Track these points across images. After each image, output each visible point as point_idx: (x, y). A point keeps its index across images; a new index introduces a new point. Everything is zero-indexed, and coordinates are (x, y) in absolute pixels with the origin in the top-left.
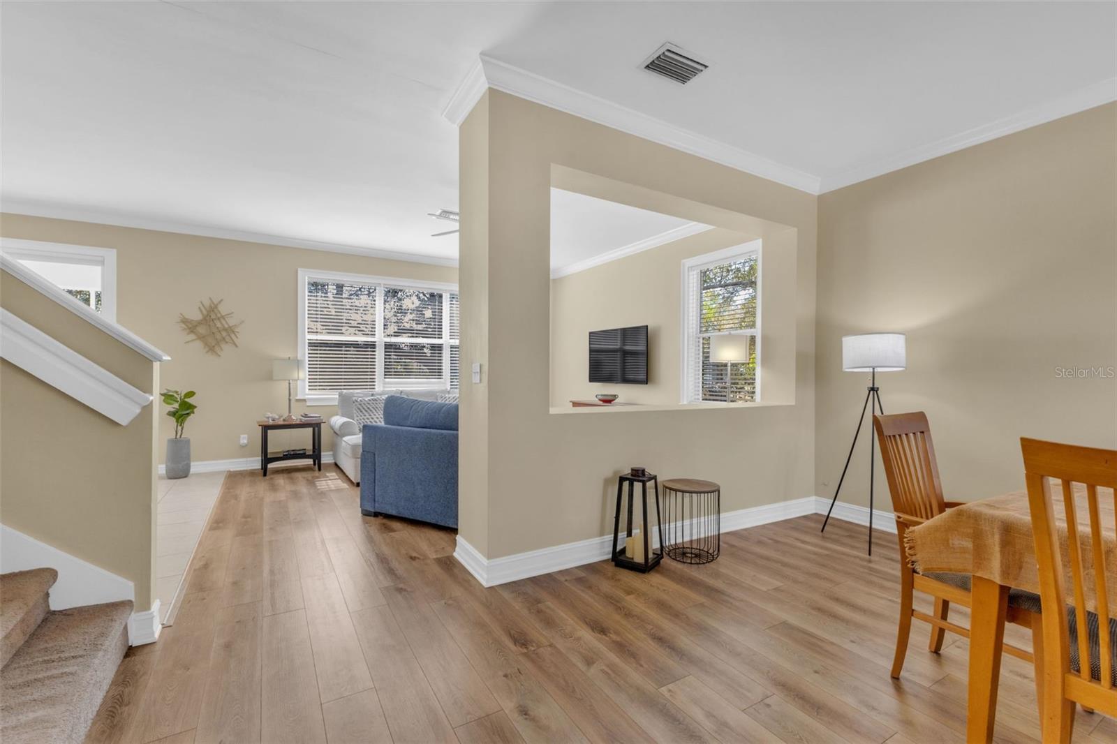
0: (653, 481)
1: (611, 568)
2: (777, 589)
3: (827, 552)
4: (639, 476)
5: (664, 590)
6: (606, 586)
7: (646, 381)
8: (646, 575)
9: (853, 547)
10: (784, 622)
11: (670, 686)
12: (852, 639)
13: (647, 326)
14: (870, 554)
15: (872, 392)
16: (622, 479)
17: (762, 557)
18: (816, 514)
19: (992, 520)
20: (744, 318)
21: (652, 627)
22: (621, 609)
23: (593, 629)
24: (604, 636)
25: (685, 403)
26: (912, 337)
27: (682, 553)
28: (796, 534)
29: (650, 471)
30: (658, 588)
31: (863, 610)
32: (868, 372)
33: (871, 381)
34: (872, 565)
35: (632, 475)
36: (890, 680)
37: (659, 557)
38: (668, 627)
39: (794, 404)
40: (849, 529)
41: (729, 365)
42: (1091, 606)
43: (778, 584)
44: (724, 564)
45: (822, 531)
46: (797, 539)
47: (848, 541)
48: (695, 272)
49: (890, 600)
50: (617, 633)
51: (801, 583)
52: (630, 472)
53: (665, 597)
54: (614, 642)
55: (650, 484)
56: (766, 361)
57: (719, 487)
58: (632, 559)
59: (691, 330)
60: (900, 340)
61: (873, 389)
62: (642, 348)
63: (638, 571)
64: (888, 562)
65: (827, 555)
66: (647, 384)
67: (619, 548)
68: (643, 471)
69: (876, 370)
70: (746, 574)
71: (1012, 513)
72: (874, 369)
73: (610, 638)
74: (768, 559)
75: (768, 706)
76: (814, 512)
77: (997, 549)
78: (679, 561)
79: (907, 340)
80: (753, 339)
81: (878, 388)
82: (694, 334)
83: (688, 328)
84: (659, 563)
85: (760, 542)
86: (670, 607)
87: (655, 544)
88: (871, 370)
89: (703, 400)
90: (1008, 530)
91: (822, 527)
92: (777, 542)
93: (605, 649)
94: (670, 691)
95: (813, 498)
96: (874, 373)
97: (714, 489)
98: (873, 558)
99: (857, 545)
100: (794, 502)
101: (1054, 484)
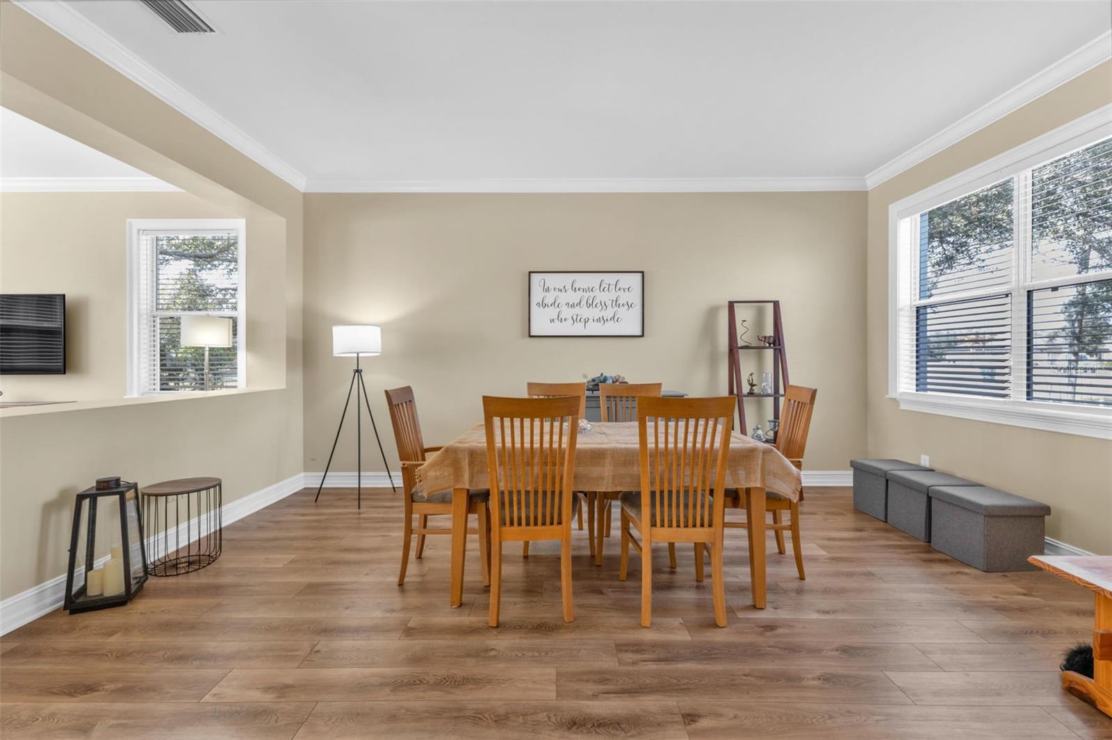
0: (133, 490)
1: (65, 619)
2: (292, 561)
3: (325, 517)
4: (112, 488)
5: (163, 611)
6: (65, 642)
7: (63, 370)
8: (129, 606)
9: (345, 507)
10: (308, 585)
11: (214, 691)
12: (365, 573)
13: (64, 295)
14: (359, 508)
15: (357, 374)
16: (80, 498)
17: (268, 540)
18: (305, 489)
19: (464, 450)
20: (179, 294)
21: (163, 653)
22: (107, 655)
23: (71, 695)
24: (95, 693)
25: (135, 395)
26: (385, 328)
27: (170, 566)
28: (293, 511)
29: (126, 478)
30: (153, 612)
31: (367, 550)
32: (352, 357)
33: (356, 365)
34: (362, 516)
35: (97, 489)
36: (397, 587)
37: (141, 582)
38: (184, 642)
39: (285, 387)
40: (340, 494)
41: (207, 349)
42: (502, 486)
43: (293, 556)
44: (228, 560)
45: (316, 501)
46: (295, 514)
47: (340, 503)
48: (148, 237)
49: (383, 536)
50: (111, 681)
51: (312, 548)
52: (95, 485)
53: (166, 617)
54: (113, 691)
55: (130, 494)
56: (251, 345)
57: (220, 481)
58: (102, 594)
59: (143, 307)
60: (377, 331)
61: (358, 371)
62: (56, 324)
63: (112, 607)
64: (373, 509)
65: (327, 519)
66: (65, 373)
67: (75, 589)
68: (118, 480)
69: (360, 355)
70: (258, 560)
71: (473, 444)
72: (358, 354)
73: (107, 690)
74: (275, 539)
75: (318, 651)
76: (303, 487)
77: (467, 467)
78: (170, 576)
79: (382, 331)
80: (235, 322)
81: (361, 371)
82: (148, 311)
83: (139, 304)
84: (143, 587)
85: (260, 528)
86: (180, 623)
87: (136, 566)
88: (356, 355)
89: (162, 389)
90: (473, 454)
91: (315, 498)
92: (277, 522)
93: (103, 704)
94: (215, 695)
95: (302, 474)
96: (358, 357)
97: (215, 483)
98: (361, 510)
99: (348, 504)
100: (286, 481)
101: (497, 420)
